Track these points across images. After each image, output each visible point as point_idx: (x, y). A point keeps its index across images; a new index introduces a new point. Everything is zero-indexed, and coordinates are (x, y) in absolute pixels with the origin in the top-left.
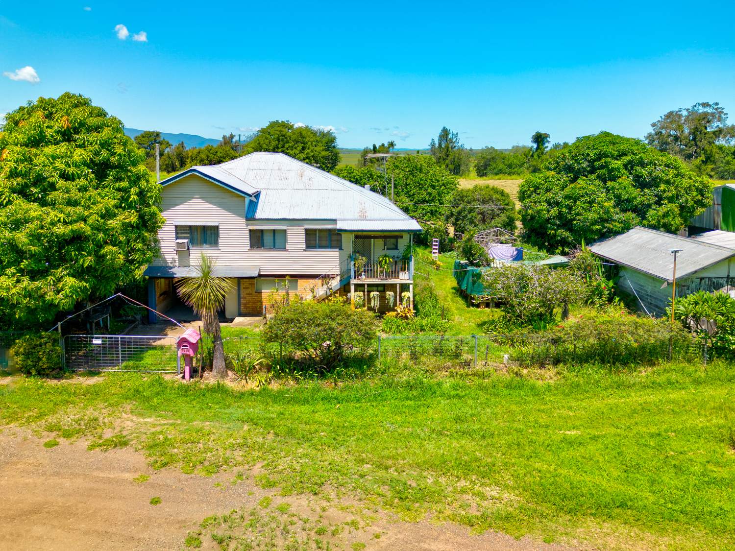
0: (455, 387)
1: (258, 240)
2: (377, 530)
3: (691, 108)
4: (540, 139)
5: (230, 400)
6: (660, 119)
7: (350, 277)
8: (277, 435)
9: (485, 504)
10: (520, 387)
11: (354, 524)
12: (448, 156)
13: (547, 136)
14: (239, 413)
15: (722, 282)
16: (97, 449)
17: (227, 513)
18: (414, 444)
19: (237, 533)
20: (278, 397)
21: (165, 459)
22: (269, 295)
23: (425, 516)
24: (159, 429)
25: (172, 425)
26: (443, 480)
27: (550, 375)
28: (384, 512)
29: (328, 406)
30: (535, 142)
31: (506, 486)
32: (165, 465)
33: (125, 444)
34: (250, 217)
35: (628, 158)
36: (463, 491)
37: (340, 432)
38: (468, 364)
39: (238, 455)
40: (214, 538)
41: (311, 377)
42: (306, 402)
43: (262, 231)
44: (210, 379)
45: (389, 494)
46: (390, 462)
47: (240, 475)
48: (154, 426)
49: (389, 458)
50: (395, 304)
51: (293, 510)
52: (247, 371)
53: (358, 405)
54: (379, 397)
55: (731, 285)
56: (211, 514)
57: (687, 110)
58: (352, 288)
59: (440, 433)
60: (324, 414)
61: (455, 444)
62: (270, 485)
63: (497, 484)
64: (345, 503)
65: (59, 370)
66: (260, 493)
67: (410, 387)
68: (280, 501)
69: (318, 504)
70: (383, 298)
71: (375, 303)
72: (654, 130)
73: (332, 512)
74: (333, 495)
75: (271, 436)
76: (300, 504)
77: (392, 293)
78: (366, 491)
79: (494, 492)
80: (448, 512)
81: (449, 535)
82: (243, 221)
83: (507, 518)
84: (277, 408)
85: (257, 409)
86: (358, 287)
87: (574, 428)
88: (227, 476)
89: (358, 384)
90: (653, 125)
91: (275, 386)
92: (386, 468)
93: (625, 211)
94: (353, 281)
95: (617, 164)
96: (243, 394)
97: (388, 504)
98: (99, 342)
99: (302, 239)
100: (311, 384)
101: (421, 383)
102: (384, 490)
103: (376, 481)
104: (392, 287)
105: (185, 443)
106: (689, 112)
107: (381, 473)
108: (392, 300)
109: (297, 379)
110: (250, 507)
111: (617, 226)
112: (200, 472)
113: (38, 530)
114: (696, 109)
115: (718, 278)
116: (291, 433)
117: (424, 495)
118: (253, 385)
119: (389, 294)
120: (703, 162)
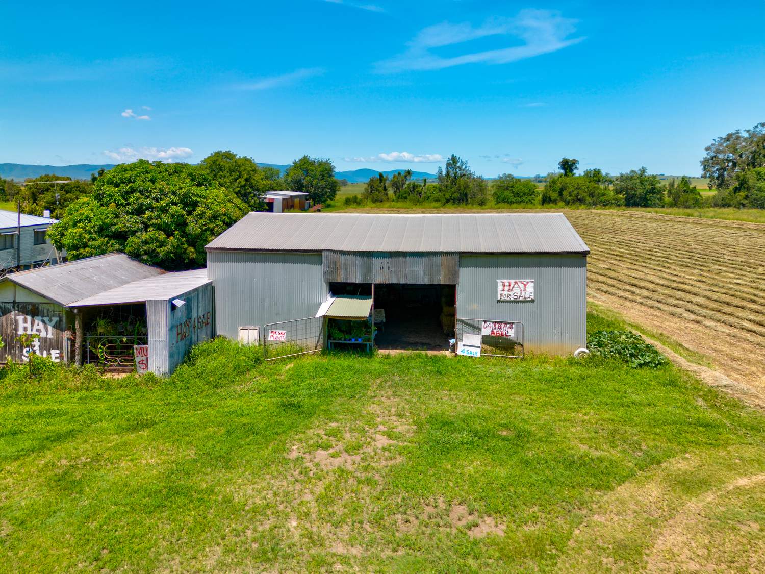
3: (752, 129)
4: (568, 166)
6: (713, 142)
12: (455, 185)
13: (574, 162)
15: (9, 306)
30: (563, 169)
55: (18, 310)
57: (748, 131)
72: (708, 154)
90: (707, 149)
106: (749, 134)
114: (758, 130)
115: (5, 302)
120: (737, 190)
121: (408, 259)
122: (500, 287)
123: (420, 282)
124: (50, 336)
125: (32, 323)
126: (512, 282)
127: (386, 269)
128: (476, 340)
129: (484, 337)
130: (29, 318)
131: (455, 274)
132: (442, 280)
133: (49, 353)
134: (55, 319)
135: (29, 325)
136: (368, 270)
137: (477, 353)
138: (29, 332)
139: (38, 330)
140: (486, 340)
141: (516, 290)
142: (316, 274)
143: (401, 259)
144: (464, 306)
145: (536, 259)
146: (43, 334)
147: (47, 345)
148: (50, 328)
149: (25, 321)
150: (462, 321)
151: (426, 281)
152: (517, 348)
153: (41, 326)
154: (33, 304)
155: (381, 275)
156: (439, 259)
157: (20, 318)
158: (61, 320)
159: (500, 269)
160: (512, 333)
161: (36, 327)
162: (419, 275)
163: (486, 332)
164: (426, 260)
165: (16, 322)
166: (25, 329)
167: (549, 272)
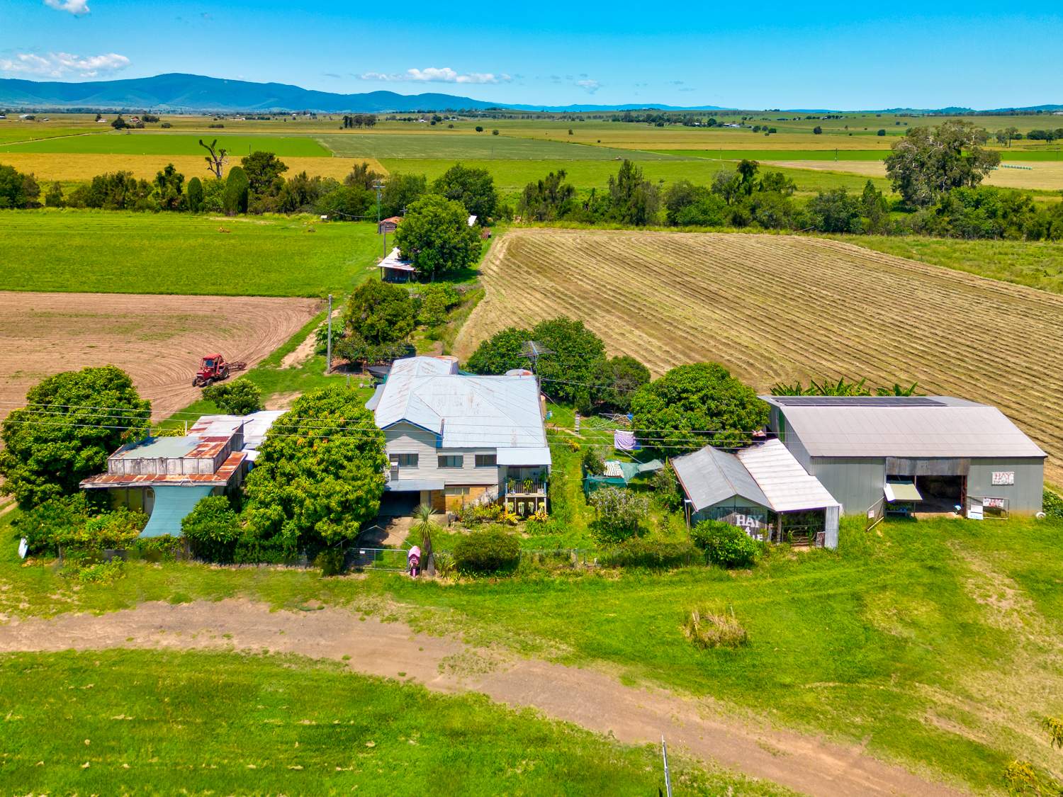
0: (562, 583)
1: (443, 462)
2: (513, 663)
4: (746, 168)
5: (440, 592)
7: (505, 491)
8: (467, 615)
9: (559, 652)
10: (597, 584)
11: (504, 661)
12: (630, 196)
14: (446, 601)
16: (385, 623)
17: (452, 655)
18: (533, 621)
19: (457, 663)
20: (465, 590)
21: (418, 629)
22: (450, 498)
23: (533, 658)
24: (409, 611)
25: (415, 608)
26: (544, 641)
27: (616, 575)
28: (516, 655)
29: (492, 597)
31: (571, 644)
32: (419, 631)
33: (396, 620)
34: (439, 447)
35: (704, 392)
36: (552, 647)
37: (498, 613)
38: (572, 565)
39: (451, 626)
40: (449, 665)
41: (482, 576)
42: (479, 594)
43: (446, 457)
44: (426, 577)
45: (519, 648)
46: (521, 632)
47: (454, 637)
48: (407, 608)
49: (521, 629)
50: (534, 510)
51: (479, 654)
52: (446, 572)
53: (507, 596)
54: (519, 591)
55: (737, 512)
56: (446, 655)
58: (506, 500)
59: (547, 615)
60: (489, 602)
61: (553, 621)
62: (468, 642)
63: (567, 643)
64: (501, 651)
65: (343, 570)
66: (464, 647)
67: (537, 583)
68: (474, 650)
69: (489, 652)
70: (526, 506)
71: (521, 510)
73: (495, 655)
74: (495, 648)
75: (465, 616)
76: (482, 651)
77: (532, 503)
78: (509, 646)
79: (564, 647)
80: (543, 656)
81: (541, 665)
82: (434, 450)
83: (567, 658)
84: (465, 598)
85: (455, 598)
86: (511, 500)
87: (614, 612)
88: (448, 638)
89: (508, 581)
91: (462, 582)
92: (519, 635)
93: (698, 434)
94: (508, 495)
95: (694, 398)
96: (446, 588)
97: (519, 652)
98: (363, 552)
99: (473, 461)
100: (482, 581)
101: (543, 581)
102: (518, 645)
103: (514, 642)
104: (533, 499)
105: (425, 619)
107: (517, 637)
108: (532, 508)
109: (474, 578)
110: (461, 652)
111: (691, 446)
112: (436, 635)
113: (379, 661)
115: (728, 507)
116: (474, 614)
117: (535, 648)
118: (450, 581)
119: (531, 504)
120: (940, 212)
121: (939, 461)
122: (994, 477)
123: (946, 474)
124: (757, 526)
125: (746, 520)
126: (1001, 473)
127: (925, 467)
128: (980, 509)
129: (984, 507)
130: (744, 516)
131: (967, 469)
132: (959, 473)
133: (756, 537)
134: (760, 516)
135: (743, 520)
136: (914, 467)
137: (981, 517)
138: (744, 524)
139: (750, 523)
140: (986, 509)
141: (1004, 479)
142: (880, 471)
143: (935, 461)
144: (972, 489)
145: (1015, 460)
146: (753, 526)
147: (755, 532)
148: (757, 522)
149: (741, 518)
150: (970, 498)
151: (949, 474)
152: (1002, 513)
153: (752, 521)
154: (747, 508)
155: (921, 470)
156: (958, 460)
157: (738, 516)
158: (764, 517)
159: (994, 466)
160: (1001, 505)
161: (748, 521)
162: (945, 469)
163: (986, 504)
164: (950, 461)
165: (736, 518)
166: (741, 523)
167: (1022, 467)
